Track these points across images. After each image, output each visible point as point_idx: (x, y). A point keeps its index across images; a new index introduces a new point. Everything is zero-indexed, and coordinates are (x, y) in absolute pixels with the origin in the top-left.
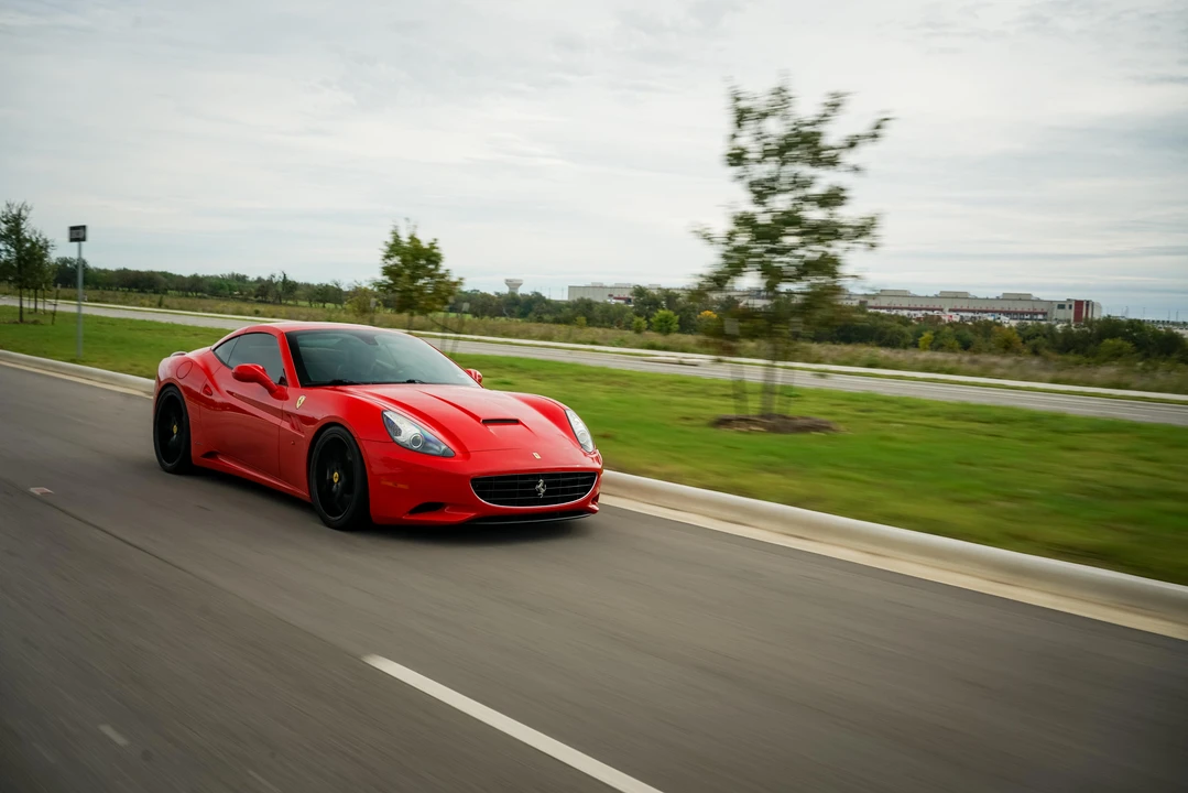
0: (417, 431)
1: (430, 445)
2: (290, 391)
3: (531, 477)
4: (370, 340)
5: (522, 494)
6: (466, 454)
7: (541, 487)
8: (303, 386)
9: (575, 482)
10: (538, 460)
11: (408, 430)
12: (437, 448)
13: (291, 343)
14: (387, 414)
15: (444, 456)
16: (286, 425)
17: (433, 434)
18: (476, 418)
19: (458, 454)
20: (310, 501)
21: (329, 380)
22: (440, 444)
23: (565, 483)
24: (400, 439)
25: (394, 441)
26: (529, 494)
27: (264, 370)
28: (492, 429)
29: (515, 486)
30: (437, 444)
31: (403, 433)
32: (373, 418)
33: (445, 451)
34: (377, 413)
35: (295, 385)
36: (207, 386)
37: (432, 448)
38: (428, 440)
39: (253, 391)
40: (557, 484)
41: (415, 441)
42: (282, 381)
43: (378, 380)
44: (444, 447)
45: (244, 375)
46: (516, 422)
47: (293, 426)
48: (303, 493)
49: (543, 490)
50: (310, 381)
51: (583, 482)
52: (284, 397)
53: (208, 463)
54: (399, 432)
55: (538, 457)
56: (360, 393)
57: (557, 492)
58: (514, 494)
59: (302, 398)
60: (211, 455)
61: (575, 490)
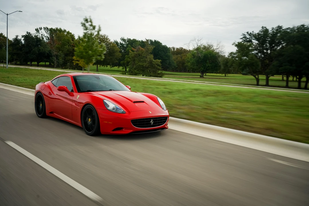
0: (114, 106)
1: (118, 110)
2: (75, 94)
3: (149, 119)
4: (98, 78)
5: (146, 124)
6: (129, 112)
7: (152, 122)
8: (79, 92)
9: (162, 120)
10: (151, 114)
11: (111, 105)
12: (120, 111)
13: (75, 79)
14: (105, 101)
15: (123, 113)
16: (74, 104)
17: (119, 106)
18: (131, 101)
19: (127, 113)
20: (82, 127)
21: (86, 90)
22: (122, 110)
23: (159, 120)
24: (109, 108)
25: (107, 109)
26: (148, 124)
27: (67, 88)
28: (136, 104)
29: (144, 122)
30: (120, 110)
31: (110, 106)
32: (100, 102)
33: (123, 112)
34: (101, 101)
35: (76, 92)
36: (50, 92)
37: (119, 111)
38: (117, 109)
39: (64, 94)
40: (156, 121)
41: (114, 109)
42: (72, 91)
43: (101, 90)
44: (122, 111)
45: (61, 89)
46: (143, 102)
47: (76, 104)
48: (80, 125)
49: (152, 123)
50: (81, 91)
51: (164, 119)
52: (73, 95)
53: (51, 115)
54: (108, 106)
55: (151, 113)
56: (96, 94)
57: (156, 123)
58: (144, 124)
59: (79, 96)
60: (52, 113)
61: (161, 122)
